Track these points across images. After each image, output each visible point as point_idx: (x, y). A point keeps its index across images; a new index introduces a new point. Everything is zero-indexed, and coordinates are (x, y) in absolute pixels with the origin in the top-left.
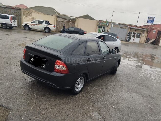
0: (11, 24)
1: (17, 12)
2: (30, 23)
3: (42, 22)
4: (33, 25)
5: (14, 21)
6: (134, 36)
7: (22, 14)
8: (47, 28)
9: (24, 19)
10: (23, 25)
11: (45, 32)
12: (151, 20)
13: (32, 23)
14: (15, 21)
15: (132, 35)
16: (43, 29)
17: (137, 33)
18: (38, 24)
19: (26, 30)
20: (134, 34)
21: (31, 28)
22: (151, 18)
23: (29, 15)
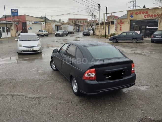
6: (4, 31)
12: (15, 13)
15: (2, 30)
17: (7, 27)
20: (3, 28)
22: (14, 11)
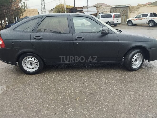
0: (114, 22)
1: (125, 9)
2: (133, 18)
3: (146, 15)
4: (137, 20)
5: (117, 18)
7: (129, 11)
8: (151, 21)
9: (131, 15)
10: (127, 21)
11: (149, 26)
13: (135, 17)
14: (119, 18)
16: (147, 23)
18: (141, 17)
19: (129, 26)
21: (134, 23)
23: (136, 10)
